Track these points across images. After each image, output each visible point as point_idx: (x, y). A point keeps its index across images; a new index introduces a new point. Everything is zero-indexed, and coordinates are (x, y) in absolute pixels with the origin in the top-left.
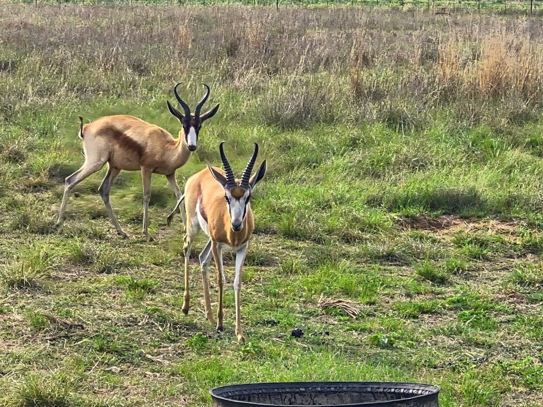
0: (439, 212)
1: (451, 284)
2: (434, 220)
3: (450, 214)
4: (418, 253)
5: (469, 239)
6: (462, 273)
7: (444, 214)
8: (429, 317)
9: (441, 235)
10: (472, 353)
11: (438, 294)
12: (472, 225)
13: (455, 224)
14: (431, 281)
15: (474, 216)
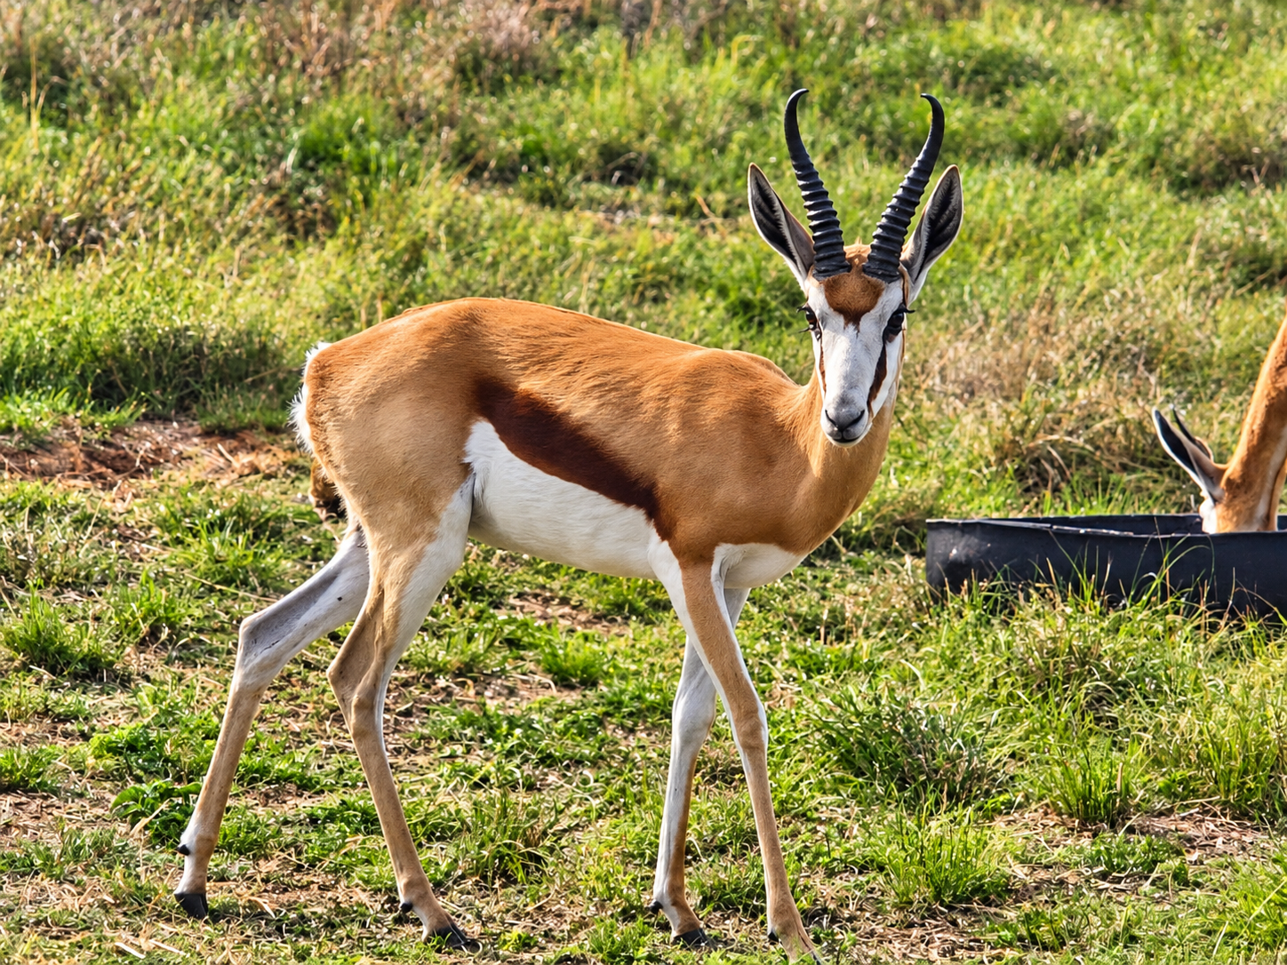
0: (125, 414)
1: (125, 681)
2: (105, 443)
3: (166, 420)
4: (17, 567)
5: (213, 515)
6: (170, 639)
7: (146, 418)
8: (17, 805)
9: (129, 497)
10: (141, 941)
11: (66, 718)
12: (244, 459)
13: (182, 457)
14: (52, 671)
15: (252, 426)
